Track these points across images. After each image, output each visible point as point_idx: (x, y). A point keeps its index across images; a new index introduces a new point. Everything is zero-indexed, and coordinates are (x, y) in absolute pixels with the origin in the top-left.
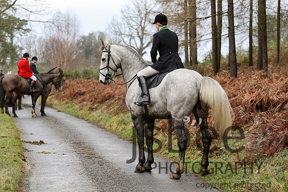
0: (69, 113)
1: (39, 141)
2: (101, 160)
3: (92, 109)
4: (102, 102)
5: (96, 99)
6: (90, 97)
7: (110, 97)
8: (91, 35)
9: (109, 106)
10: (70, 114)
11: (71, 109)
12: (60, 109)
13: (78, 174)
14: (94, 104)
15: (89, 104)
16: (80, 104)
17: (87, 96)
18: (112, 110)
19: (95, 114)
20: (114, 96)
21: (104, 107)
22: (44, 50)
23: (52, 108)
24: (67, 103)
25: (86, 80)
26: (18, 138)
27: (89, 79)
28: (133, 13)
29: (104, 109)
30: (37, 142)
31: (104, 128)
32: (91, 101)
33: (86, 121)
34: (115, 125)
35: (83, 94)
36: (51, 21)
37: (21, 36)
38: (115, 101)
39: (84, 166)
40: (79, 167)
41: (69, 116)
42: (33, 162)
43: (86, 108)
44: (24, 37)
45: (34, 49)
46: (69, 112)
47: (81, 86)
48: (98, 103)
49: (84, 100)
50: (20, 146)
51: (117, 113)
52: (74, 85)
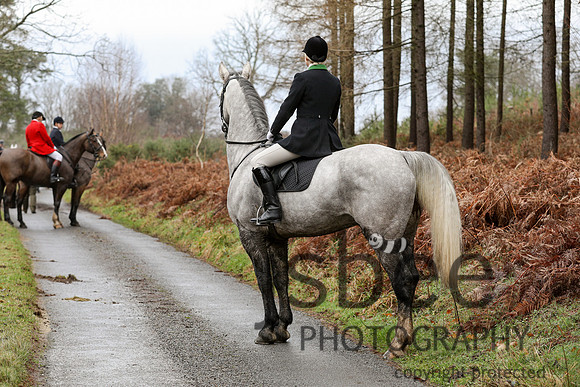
0: (121, 222)
1: (67, 276)
2: (187, 315)
3: (164, 216)
4: (183, 202)
5: (171, 196)
6: (160, 193)
7: (198, 193)
8: (160, 82)
9: (197, 210)
10: (123, 224)
11: (126, 215)
12: (104, 215)
13: (145, 345)
14: (167, 206)
15: (159, 206)
16: (141, 206)
17: (155, 191)
18: (203, 217)
19: (171, 225)
20: (204, 192)
21: (187, 212)
22: (76, 107)
23: (90, 211)
24: (117, 203)
25: (152, 162)
26: (26, 269)
27: (156, 160)
28: (234, 44)
29: (187, 216)
30: (64, 278)
31: (188, 251)
32: (163, 200)
33: (154, 236)
34: (208, 247)
35: (146, 187)
36: (90, 54)
37: (36, 81)
38: (208, 201)
39: (156, 328)
40: (145, 331)
41: (121, 227)
42: (55, 319)
43: (153, 214)
44: (40, 84)
45: (58, 105)
46: (121, 219)
47: (143, 173)
48: (176, 204)
49: (148, 199)
50: (30, 285)
51: (212, 224)
52: (130, 171)
